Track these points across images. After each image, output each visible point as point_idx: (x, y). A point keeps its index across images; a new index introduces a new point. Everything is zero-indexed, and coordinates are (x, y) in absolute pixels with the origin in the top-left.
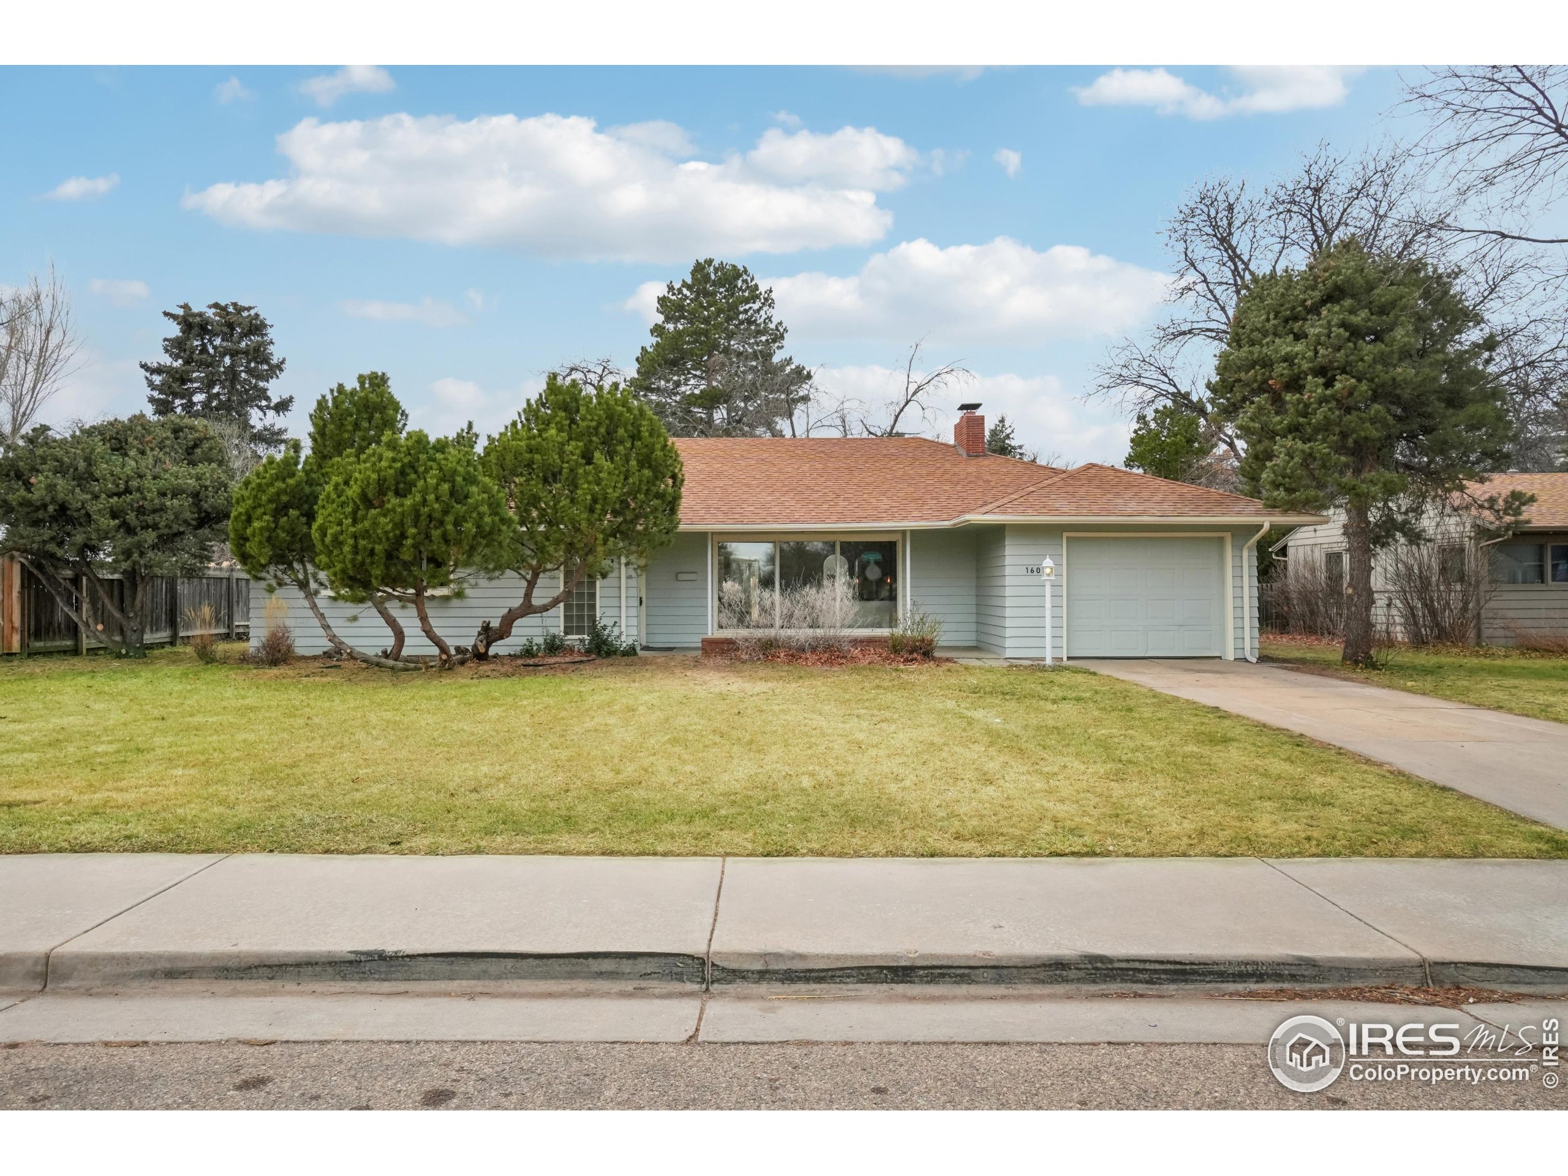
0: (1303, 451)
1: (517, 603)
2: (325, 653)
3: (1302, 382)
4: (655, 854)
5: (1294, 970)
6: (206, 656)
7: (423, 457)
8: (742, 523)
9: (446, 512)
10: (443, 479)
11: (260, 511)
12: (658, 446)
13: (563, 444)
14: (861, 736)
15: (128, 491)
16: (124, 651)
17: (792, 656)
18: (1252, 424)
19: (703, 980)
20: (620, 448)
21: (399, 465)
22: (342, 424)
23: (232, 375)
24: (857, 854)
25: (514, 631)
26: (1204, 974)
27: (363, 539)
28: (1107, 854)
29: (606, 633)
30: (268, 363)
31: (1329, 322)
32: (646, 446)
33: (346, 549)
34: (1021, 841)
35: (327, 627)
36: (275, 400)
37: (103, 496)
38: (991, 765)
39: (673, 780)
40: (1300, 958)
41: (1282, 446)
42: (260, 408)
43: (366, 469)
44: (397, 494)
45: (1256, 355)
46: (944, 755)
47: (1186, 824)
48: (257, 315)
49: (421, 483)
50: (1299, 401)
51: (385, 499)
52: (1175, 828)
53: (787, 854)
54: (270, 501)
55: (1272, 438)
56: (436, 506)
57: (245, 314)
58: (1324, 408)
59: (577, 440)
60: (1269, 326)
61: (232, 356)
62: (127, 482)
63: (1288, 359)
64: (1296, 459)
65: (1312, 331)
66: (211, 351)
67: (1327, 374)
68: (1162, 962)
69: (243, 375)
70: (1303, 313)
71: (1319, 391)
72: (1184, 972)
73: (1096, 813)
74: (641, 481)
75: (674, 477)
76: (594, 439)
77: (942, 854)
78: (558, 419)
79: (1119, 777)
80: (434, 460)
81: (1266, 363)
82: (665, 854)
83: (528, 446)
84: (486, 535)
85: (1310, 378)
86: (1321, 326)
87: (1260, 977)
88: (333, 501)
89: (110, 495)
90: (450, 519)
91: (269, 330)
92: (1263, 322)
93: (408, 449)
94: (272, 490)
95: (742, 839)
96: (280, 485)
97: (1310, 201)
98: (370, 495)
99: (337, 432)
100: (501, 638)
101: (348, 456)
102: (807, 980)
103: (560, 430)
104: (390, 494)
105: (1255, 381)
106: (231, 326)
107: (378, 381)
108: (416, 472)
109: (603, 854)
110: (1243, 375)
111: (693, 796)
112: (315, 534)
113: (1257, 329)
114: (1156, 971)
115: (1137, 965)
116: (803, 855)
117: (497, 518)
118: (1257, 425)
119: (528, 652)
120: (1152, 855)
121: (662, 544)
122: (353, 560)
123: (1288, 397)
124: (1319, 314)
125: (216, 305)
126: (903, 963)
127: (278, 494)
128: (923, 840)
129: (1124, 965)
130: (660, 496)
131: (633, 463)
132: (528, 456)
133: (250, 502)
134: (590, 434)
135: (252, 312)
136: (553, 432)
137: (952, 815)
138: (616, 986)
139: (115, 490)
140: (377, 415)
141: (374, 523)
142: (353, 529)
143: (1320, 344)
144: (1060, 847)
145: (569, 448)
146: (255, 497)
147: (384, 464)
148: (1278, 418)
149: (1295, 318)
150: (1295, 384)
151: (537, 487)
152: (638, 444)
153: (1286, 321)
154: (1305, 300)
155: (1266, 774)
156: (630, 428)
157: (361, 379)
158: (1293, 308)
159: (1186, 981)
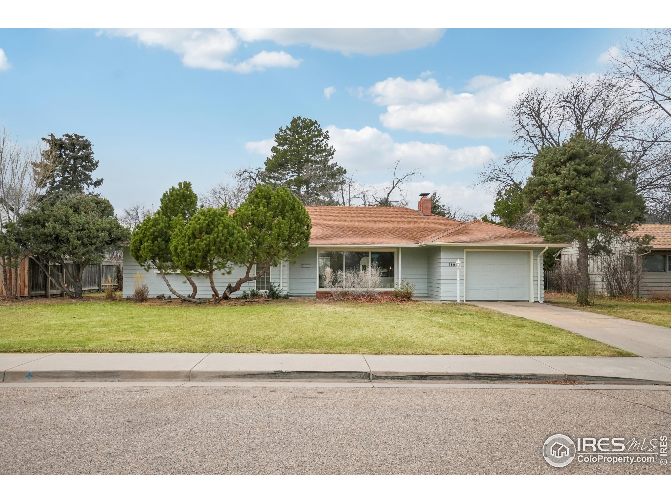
0: (558, 220)
1: (243, 276)
2: (158, 297)
3: (559, 192)
4: (341, 353)
5: (531, 377)
6: (111, 298)
7: (216, 219)
8: (332, 244)
9: (226, 240)
10: (225, 227)
11: (146, 239)
12: (302, 213)
13: (265, 213)
14: (393, 325)
15: (83, 229)
16: (74, 295)
17: (355, 299)
18: (539, 208)
19: (370, 379)
20: (287, 214)
21: (207, 222)
22: (174, 203)
23: (74, 169)
24: (403, 354)
25: (241, 288)
26: (506, 378)
27: (193, 250)
28: (481, 354)
29: (275, 289)
30: (91, 163)
31: (570, 169)
32: (297, 213)
33: (187, 255)
34: (454, 351)
35: (169, 286)
36: (94, 180)
37: (74, 231)
38: (441, 332)
39: (335, 336)
40: (532, 374)
41: (551, 217)
42: (87, 184)
43: (194, 223)
44: (208, 233)
45: (542, 180)
46: (424, 330)
47: (505, 348)
48: (87, 140)
49: (216, 229)
50: (558, 200)
51: (202, 235)
52: (502, 349)
53: (382, 354)
54: (151, 235)
55: (547, 214)
56: (223, 238)
57: (81, 139)
58: (567, 203)
59: (270, 211)
60: (547, 169)
61: (75, 160)
62: (83, 226)
63: (554, 183)
64: (556, 222)
65: (563, 172)
66: (64, 157)
67: (568, 189)
68: (494, 375)
69: (80, 169)
70: (560, 164)
71: (565, 196)
72: (500, 377)
73: (477, 345)
74: (296, 228)
75: (308, 226)
76: (277, 210)
77: (430, 354)
78: (263, 202)
79: (485, 336)
80: (221, 220)
81: (545, 184)
82: (344, 354)
83: (252, 213)
84: (241, 249)
85: (561, 191)
86: (566, 170)
87: (521, 379)
88: (179, 236)
89: (77, 231)
90: (227, 243)
91: (92, 147)
92: (544, 167)
93: (210, 216)
94: (152, 230)
95: (367, 350)
96: (154, 228)
97: (574, 101)
98: (196, 234)
99: (172, 206)
100: (236, 290)
101: (180, 217)
102: (398, 379)
103: (264, 207)
104: (204, 233)
105: (541, 190)
106: (74, 145)
107: (187, 186)
108: (213, 224)
109: (325, 353)
110: (536, 188)
111: (344, 340)
112: (172, 249)
113: (542, 170)
114: (493, 377)
115: (488, 375)
116: (387, 354)
117: (245, 243)
118: (542, 208)
119: (245, 297)
120: (494, 355)
121: (302, 253)
122: (189, 259)
123: (553, 198)
124: (566, 165)
125: (67, 135)
126: (424, 375)
127: (154, 232)
128: (423, 350)
129: (484, 375)
130: (303, 233)
131: (293, 220)
132: (252, 217)
133: (142, 235)
134: (276, 209)
135: (84, 139)
136: (262, 208)
137: (431, 345)
138: (346, 380)
139: (79, 229)
140: (188, 200)
141: (198, 245)
142: (188, 247)
143: (566, 177)
144: (465, 352)
145: (268, 214)
146: (144, 233)
147: (202, 221)
148: (550, 206)
149: (557, 166)
150: (556, 193)
151: (255, 230)
152: (294, 212)
153: (554, 167)
154: (561, 159)
155: (534, 336)
156: (291, 206)
157: (180, 184)
158: (556, 162)
159: (501, 380)
